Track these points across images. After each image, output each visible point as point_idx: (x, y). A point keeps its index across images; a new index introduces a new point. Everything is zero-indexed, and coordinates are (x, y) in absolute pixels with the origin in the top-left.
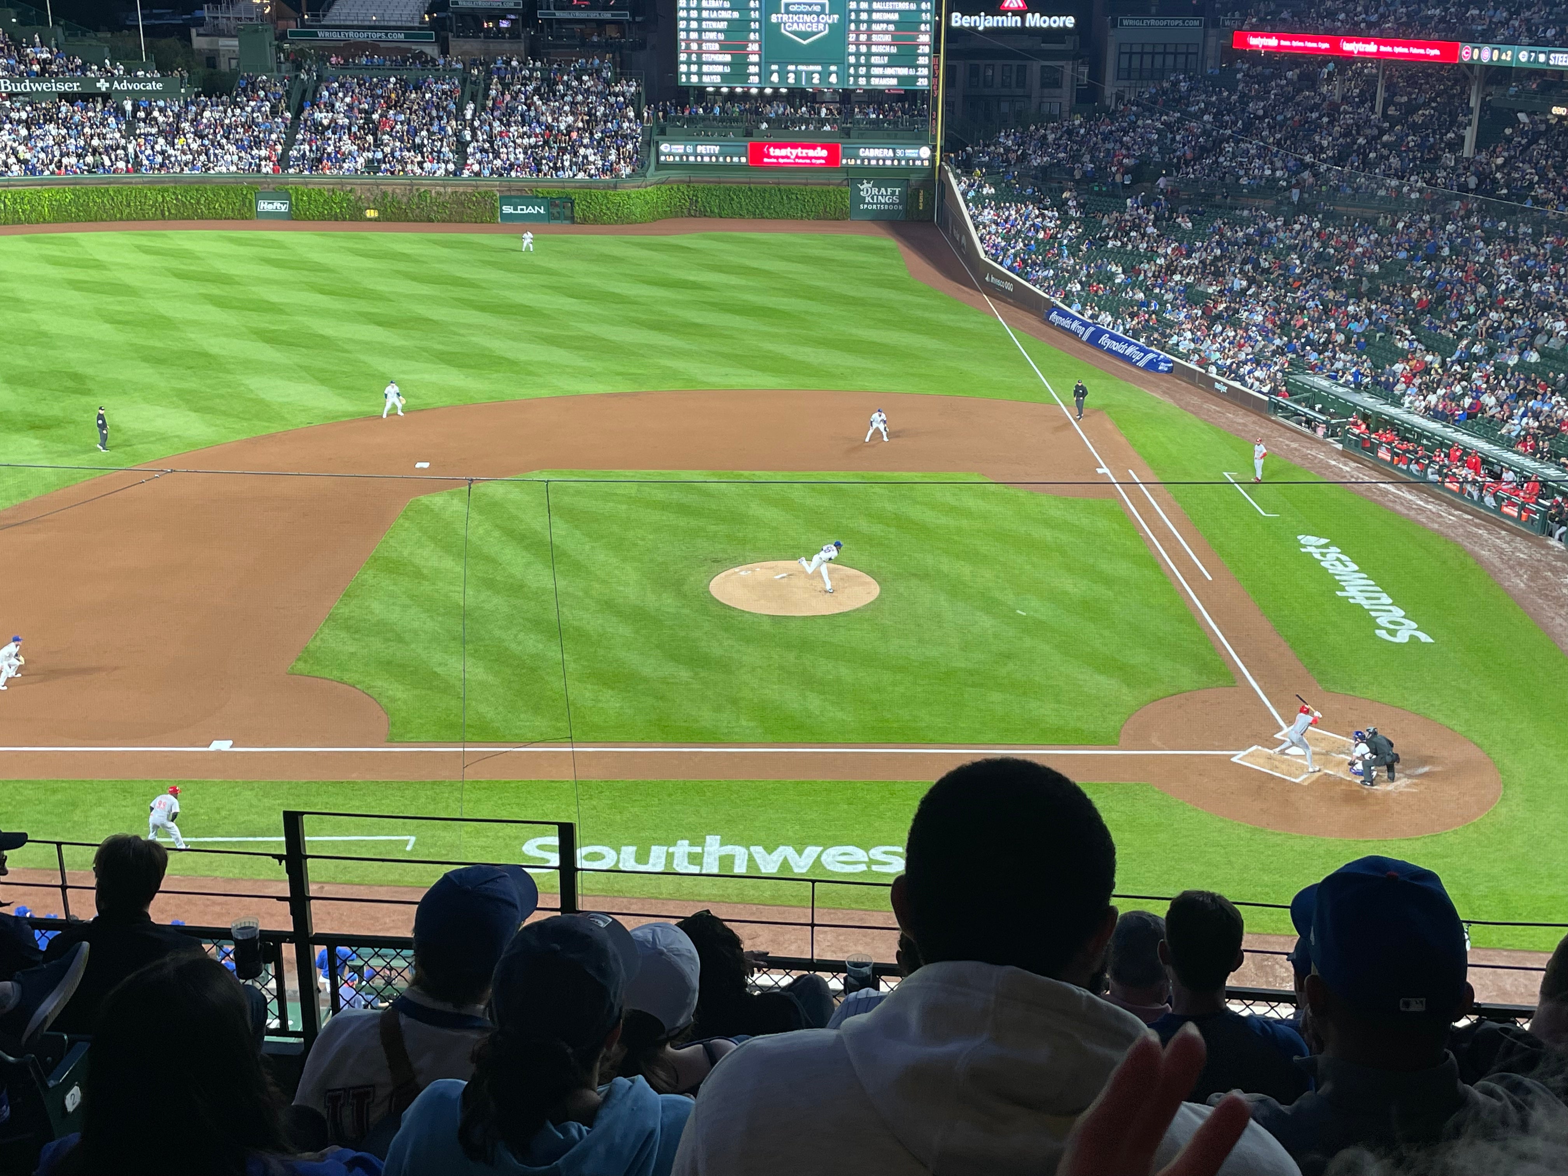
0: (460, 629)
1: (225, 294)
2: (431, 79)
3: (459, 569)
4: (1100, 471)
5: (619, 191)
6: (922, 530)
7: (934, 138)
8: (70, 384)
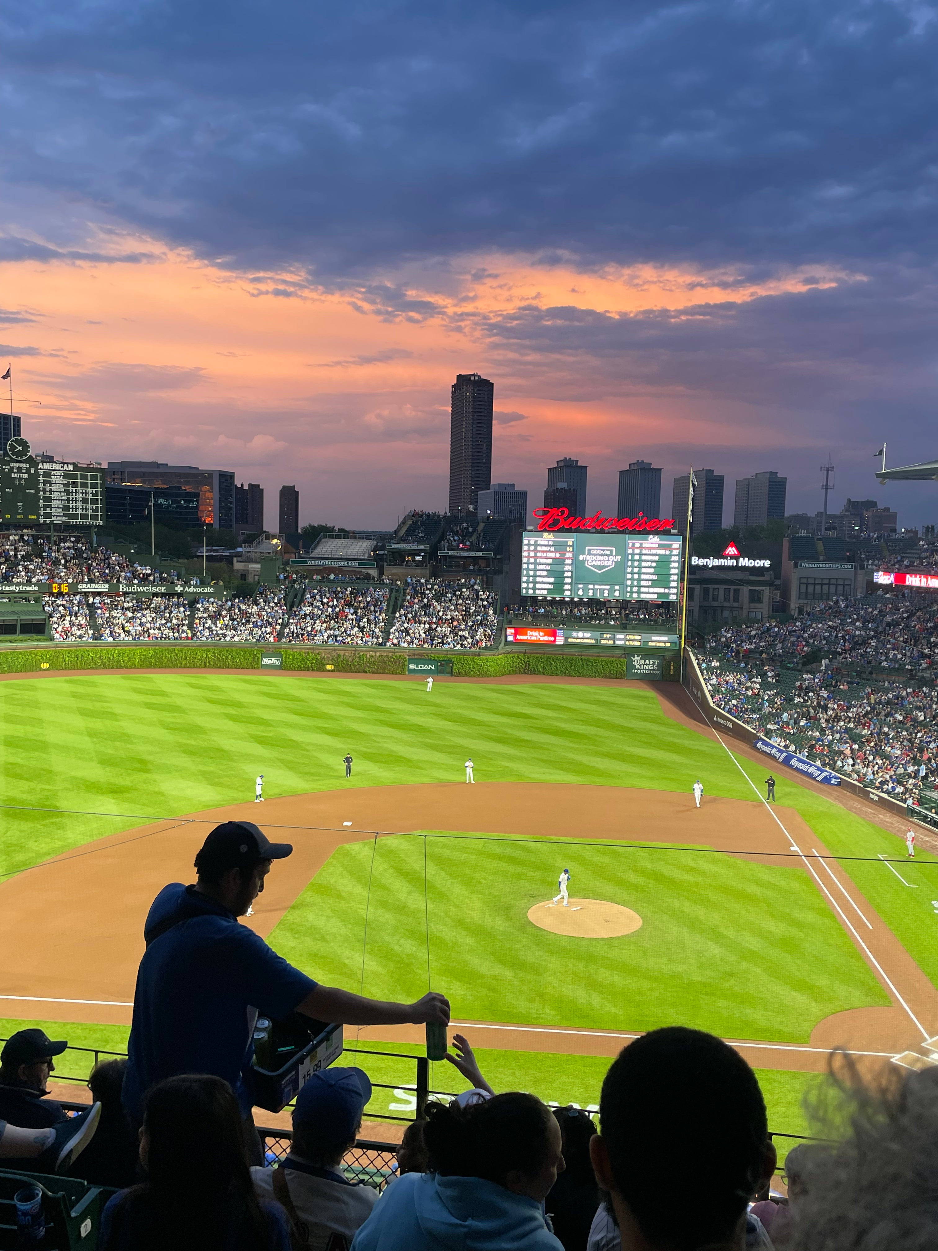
0: (363, 934)
1: (237, 713)
2: (372, 589)
3: (365, 893)
4: (792, 849)
5: (482, 657)
6: (671, 883)
7: (681, 631)
8: (137, 765)
